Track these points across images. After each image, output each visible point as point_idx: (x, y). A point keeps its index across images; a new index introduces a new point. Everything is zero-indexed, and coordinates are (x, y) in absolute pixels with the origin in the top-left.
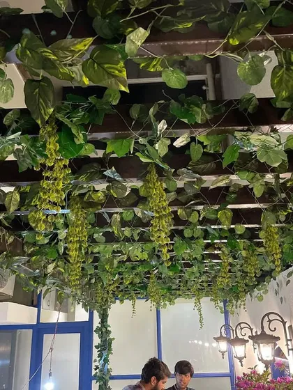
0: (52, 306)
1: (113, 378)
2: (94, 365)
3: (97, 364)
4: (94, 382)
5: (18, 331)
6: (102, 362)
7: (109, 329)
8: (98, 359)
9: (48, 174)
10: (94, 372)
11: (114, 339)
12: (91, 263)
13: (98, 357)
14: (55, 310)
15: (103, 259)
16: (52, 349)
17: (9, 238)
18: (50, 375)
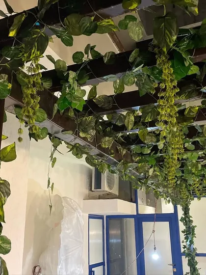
0: (145, 203)
1: (198, 255)
2: (182, 245)
3: (185, 244)
4: (183, 257)
5: (125, 220)
6: (188, 243)
7: (191, 219)
8: (185, 241)
9: (162, 94)
10: (182, 250)
11: (196, 226)
12: (179, 168)
13: (185, 239)
14: (147, 205)
15: (189, 164)
16: (154, 231)
17: (123, 151)
18: (155, 249)
